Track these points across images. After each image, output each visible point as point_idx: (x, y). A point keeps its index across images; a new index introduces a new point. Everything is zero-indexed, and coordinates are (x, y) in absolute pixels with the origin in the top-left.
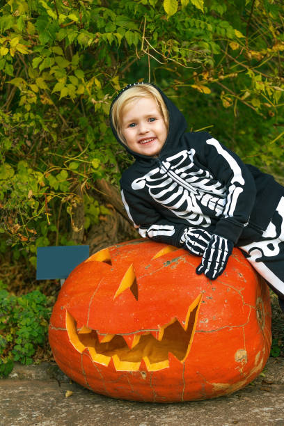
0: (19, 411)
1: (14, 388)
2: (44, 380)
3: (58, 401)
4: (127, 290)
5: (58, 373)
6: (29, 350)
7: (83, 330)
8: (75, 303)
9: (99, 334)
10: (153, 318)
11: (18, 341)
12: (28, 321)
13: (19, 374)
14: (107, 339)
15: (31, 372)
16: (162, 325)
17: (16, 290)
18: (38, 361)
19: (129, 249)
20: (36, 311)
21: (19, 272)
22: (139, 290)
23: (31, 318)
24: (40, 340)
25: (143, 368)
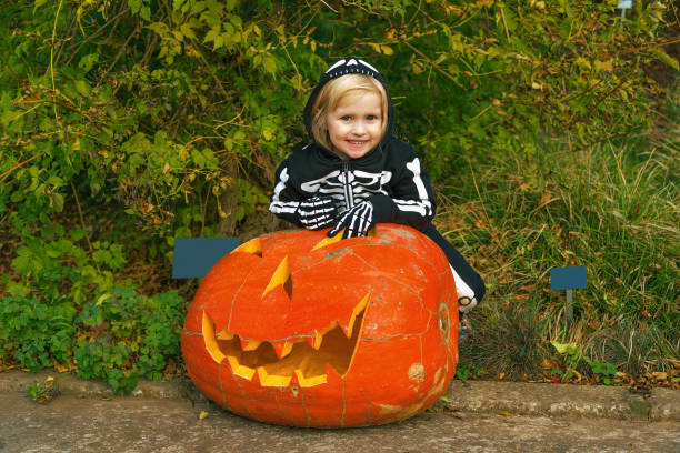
0: (140, 433)
1: (136, 407)
2: (174, 399)
3: (190, 423)
4: (279, 286)
5: (192, 391)
6: (158, 362)
7: (223, 335)
8: (215, 302)
9: (242, 339)
10: (309, 322)
11: (145, 351)
12: (158, 326)
13: (144, 391)
14: (251, 346)
15: (159, 389)
16: (319, 330)
17: (150, 294)
18: (169, 376)
19: (284, 238)
20: (169, 315)
21: (155, 273)
22: (294, 286)
23: (162, 323)
24: (172, 351)
25: (295, 382)
